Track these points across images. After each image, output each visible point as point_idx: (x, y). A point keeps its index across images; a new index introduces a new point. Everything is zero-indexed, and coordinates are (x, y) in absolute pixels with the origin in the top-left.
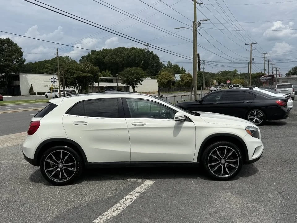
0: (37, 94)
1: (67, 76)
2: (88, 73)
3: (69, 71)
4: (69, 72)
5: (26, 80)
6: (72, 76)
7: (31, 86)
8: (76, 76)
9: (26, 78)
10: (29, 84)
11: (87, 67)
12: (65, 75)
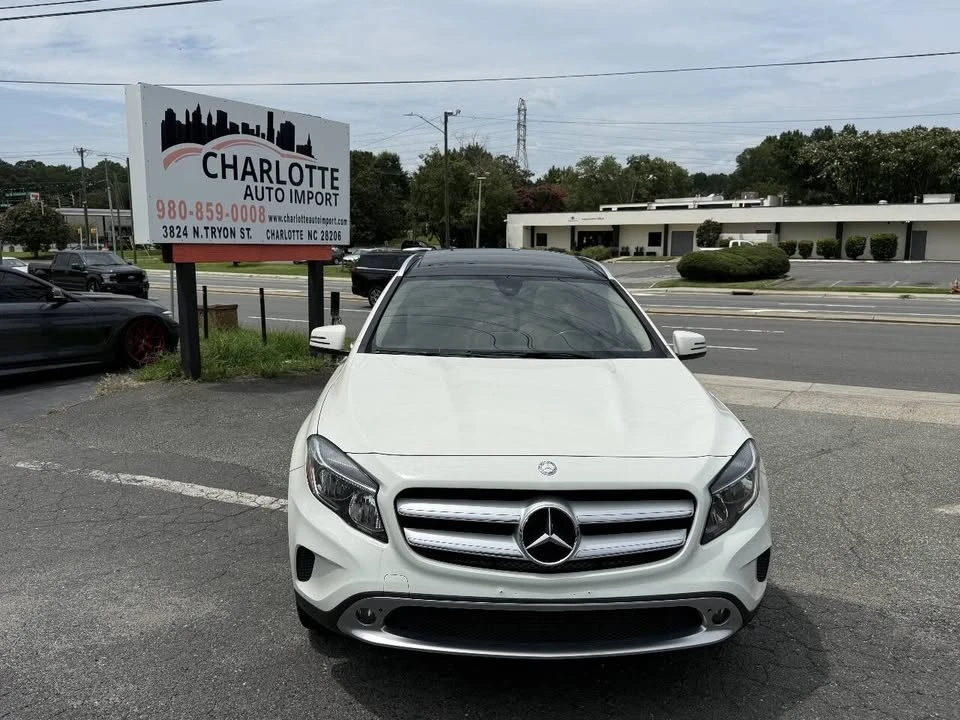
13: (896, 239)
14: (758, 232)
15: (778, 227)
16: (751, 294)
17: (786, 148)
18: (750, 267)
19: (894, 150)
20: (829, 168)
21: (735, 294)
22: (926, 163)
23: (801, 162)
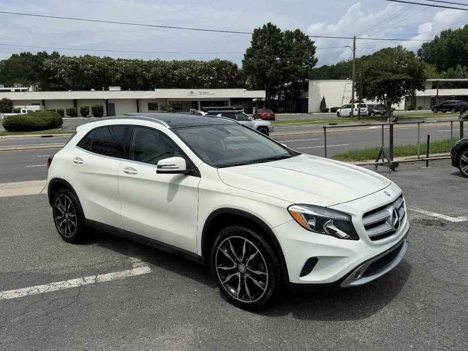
0: (330, 111)
1: (366, 80)
2: (403, 73)
3: (370, 73)
4: (371, 75)
5: (317, 90)
6: (374, 81)
7: (324, 99)
8: (381, 79)
9: (317, 87)
10: (321, 95)
11: (402, 64)
12: (363, 80)
13: (103, 107)
14: (33, 104)
15: (43, 102)
16: (52, 136)
17: (36, 61)
18: (44, 123)
19: (90, 65)
20: (60, 72)
21: (43, 137)
22: (104, 72)
23: (45, 69)
